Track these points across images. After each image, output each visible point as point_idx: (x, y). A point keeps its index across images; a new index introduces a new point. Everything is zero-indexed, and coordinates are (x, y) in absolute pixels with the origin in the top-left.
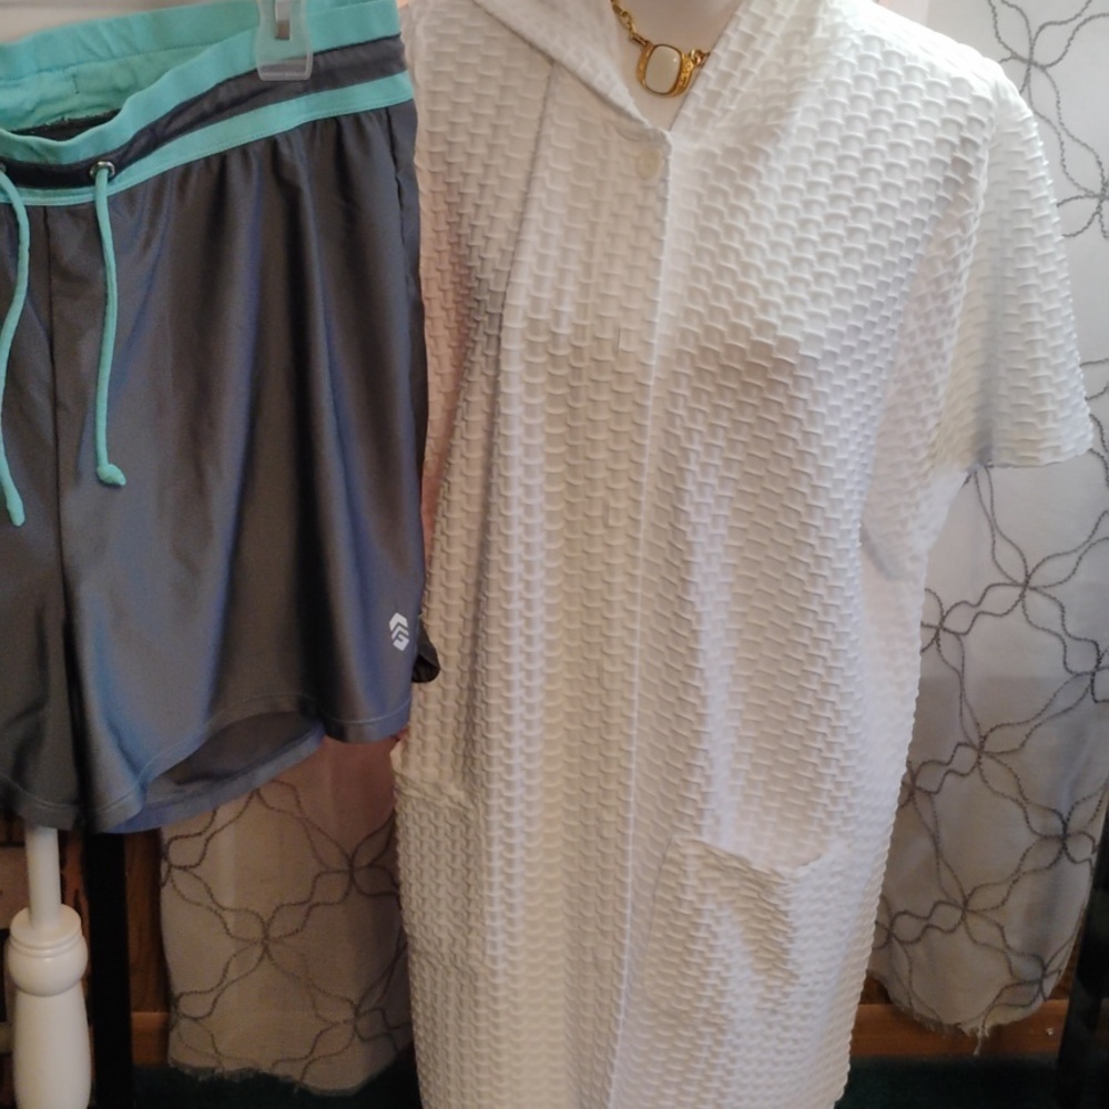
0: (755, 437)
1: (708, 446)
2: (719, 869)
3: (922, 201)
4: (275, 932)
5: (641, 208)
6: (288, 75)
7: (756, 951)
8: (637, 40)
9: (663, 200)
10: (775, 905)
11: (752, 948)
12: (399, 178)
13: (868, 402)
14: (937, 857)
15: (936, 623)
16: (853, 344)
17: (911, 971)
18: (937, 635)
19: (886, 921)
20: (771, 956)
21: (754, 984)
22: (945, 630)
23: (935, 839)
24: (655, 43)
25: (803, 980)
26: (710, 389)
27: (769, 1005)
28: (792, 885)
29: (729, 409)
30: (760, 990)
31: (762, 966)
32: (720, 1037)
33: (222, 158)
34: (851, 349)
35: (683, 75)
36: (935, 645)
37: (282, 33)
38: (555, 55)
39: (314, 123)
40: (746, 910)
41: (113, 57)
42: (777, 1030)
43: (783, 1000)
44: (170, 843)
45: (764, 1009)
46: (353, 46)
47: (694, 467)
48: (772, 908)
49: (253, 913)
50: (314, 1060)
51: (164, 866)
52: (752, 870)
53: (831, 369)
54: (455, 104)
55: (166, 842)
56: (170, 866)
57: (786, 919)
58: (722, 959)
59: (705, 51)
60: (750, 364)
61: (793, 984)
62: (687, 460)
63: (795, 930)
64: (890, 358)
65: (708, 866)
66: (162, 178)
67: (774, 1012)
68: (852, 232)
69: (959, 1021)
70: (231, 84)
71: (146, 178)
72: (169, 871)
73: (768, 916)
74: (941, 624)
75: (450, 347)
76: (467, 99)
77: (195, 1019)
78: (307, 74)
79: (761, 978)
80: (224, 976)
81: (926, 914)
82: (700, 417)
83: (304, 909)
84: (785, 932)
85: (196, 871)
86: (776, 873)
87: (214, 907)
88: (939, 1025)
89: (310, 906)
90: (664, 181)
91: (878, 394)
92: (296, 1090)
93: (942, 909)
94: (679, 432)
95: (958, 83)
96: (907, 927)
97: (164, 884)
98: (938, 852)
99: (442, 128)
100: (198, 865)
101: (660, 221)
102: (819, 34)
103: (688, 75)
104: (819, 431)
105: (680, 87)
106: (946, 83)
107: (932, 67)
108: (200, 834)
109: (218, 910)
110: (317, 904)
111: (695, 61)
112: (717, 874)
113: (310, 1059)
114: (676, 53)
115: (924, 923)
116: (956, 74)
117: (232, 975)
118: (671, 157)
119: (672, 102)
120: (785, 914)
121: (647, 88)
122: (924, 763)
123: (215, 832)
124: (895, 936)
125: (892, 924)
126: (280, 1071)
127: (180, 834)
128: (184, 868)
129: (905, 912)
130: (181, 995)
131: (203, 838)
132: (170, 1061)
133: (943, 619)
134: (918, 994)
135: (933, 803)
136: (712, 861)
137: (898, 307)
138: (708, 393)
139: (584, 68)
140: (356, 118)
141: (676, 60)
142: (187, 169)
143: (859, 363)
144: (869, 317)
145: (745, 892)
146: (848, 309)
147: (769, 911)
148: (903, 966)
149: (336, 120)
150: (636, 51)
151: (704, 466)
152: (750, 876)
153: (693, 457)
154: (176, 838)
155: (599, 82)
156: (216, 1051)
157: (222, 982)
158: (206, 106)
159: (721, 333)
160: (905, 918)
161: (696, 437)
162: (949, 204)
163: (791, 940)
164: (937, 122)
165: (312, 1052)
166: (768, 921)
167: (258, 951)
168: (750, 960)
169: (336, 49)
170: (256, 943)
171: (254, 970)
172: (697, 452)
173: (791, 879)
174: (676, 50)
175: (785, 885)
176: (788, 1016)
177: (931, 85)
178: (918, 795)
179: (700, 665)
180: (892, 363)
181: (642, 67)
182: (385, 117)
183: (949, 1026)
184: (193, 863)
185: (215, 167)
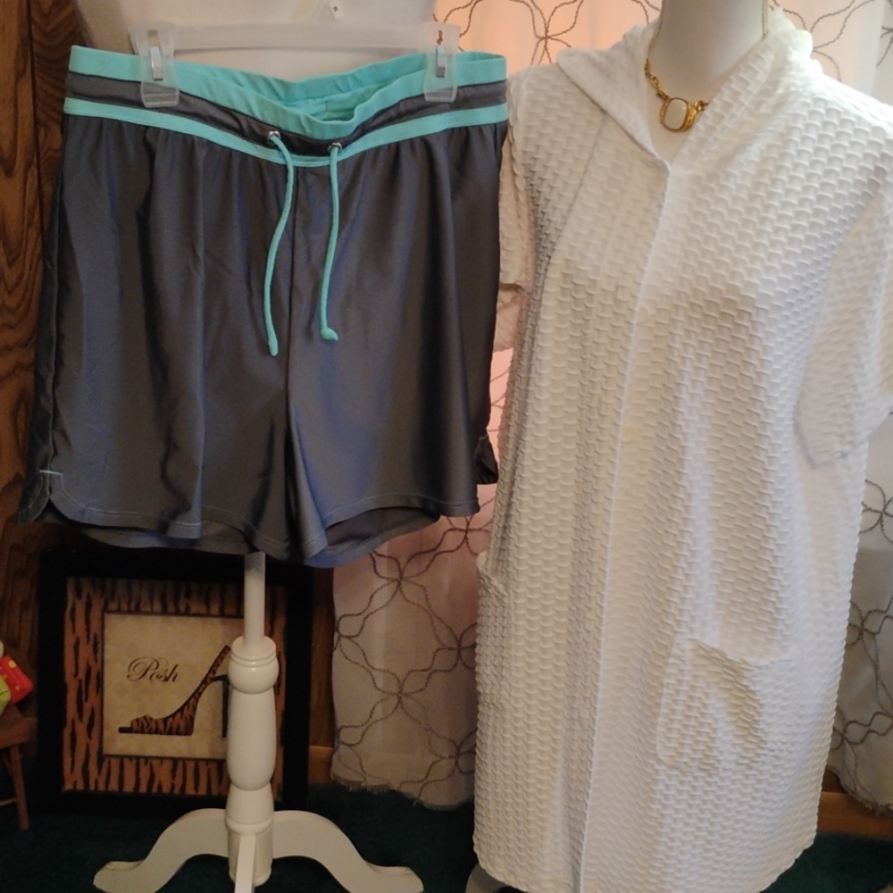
0: (728, 362)
1: (697, 368)
2: (708, 659)
3: (847, 208)
4: (407, 689)
5: (646, 210)
6: (442, 99)
7: (736, 721)
8: (660, 95)
9: (660, 207)
10: (746, 686)
11: (733, 719)
13: (800, 339)
14: (877, 680)
15: (880, 509)
16: (793, 301)
17: (856, 765)
18: (881, 518)
19: (840, 728)
20: (747, 726)
21: (734, 745)
22: (887, 514)
23: (876, 667)
24: (671, 97)
25: (769, 745)
26: (697, 330)
27: (746, 761)
28: (757, 671)
29: (710, 344)
30: (739, 750)
31: (740, 733)
32: (709, 780)
33: (398, 145)
34: (792, 305)
35: (689, 118)
36: (879, 526)
37: (440, 73)
38: (605, 108)
39: (453, 129)
40: (727, 690)
42: (751, 781)
43: (756, 759)
44: (340, 619)
45: (742, 764)
46: (481, 85)
47: (687, 382)
48: (744, 689)
49: (393, 674)
50: (428, 783)
51: (336, 635)
52: (729, 660)
53: (777, 317)
54: (541, 134)
55: (338, 618)
56: (340, 636)
57: (753, 697)
58: (709, 724)
59: (705, 102)
60: (723, 313)
61: (763, 748)
62: (682, 378)
63: (762, 706)
64: (816, 310)
65: (699, 656)
66: (364, 154)
67: (750, 768)
68: (795, 228)
69: (888, 802)
72: (339, 639)
73: (743, 695)
74: (884, 510)
76: (549, 131)
77: (350, 746)
78: (453, 99)
79: (740, 742)
80: (371, 716)
81: (868, 722)
82: (691, 349)
83: (426, 674)
84: (755, 708)
85: (355, 639)
86: (745, 662)
87: (367, 666)
88: (876, 805)
89: (430, 672)
90: (663, 194)
91: (807, 334)
92: (415, 804)
93: (879, 718)
94: (676, 359)
95: (877, 130)
96: (855, 732)
97: (335, 649)
98: (877, 677)
99: (530, 149)
100: (357, 636)
101: (657, 221)
102: (780, 91)
103: (692, 118)
104: (770, 359)
105: (686, 126)
106: (868, 129)
107: (859, 118)
108: (360, 614)
109: (369, 668)
110: (435, 671)
111: (697, 109)
112: (705, 662)
113: (425, 782)
114: (685, 104)
115: (867, 729)
116: (877, 123)
117: (376, 716)
118: (669, 180)
119: (681, 135)
120: (753, 692)
121: (666, 127)
122: (870, 612)
123: (372, 613)
124: (847, 739)
125: (845, 730)
126: (404, 789)
127: (347, 613)
128: (349, 638)
129: (855, 722)
130: (342, 727)
131: (361, 618)
132: (331, 775)
133: (885, 506)
134: (862, 782)
135: (875, 641)
136: (702, 652)
137: (823, 277)
138: (696, 333)
139: (621, 116)
141: (685, 108)
142: (378, 150)
143: (797, 314)
144: (805, 284)
145: (726, 677)
146: (790, 278)
147: (742, 691)
148: (851, 760)
150: (660, 103)
151: (694, 382)
152: (727, 664)
153: (686, 376)
154: (345, 616)
155: (630, 126)
156: (363, 770)
157: (369, 720)
158: (393, 113)
159: (703, 293)
160: (853, 725)
161: (688, 362)
162: (862, 209)
163: (759, 714)
164: (860, 155)
165: (426, 777)
166: (743, 698)
167: (394, 701)
168: (731, 728)
169: (469, 86)
170: (393, 695)
171: (391, 714)
172: (689, 373)
173: (756, 667)
174: (684, 100)
175: (751, 670)
176: (761, 772)
177: (857, 131)
178: (865, 634)
179: (693, 517)
180: (817, 314)
181: (663, 113)
183: (882, 806)
184: (355, 634)
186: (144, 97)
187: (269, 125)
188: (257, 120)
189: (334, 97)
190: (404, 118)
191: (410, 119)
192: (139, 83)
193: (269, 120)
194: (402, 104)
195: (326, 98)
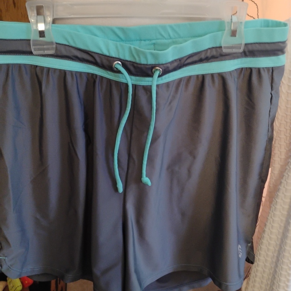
6: (234, 51)
12: (272, 93)
33: (203, 76)
39: (242, 69)
41: (171, 38)
66: (180, 80)
70: (214, 50)
71: (175, 79)
75: (285, 149)
78: (241, 50)
140: (259, 70)
142: (189, 78)
149: (251, 69)
169: (257, 43)
182: (271, 71)
185: (200, 79)
186: (32, 49)
187: (113, 58)
188: (106, 56)
189: (159, 41)
190: (210, 61)
191: (214, 61)
192: (29, 40)
193: (113, 54)
194: (209, 51)
195: (154, 41)
